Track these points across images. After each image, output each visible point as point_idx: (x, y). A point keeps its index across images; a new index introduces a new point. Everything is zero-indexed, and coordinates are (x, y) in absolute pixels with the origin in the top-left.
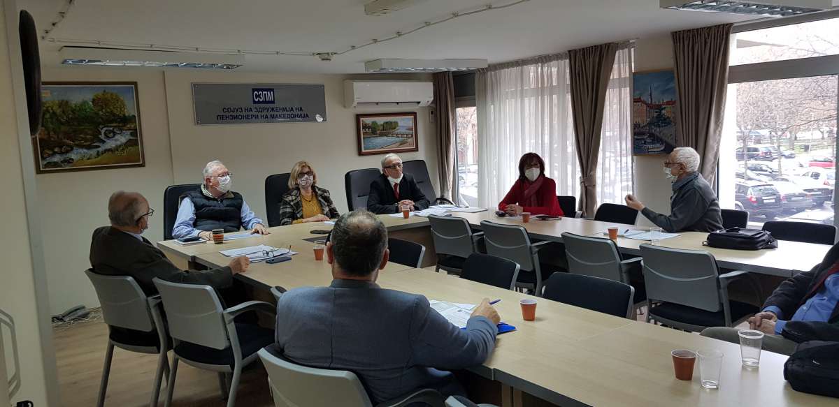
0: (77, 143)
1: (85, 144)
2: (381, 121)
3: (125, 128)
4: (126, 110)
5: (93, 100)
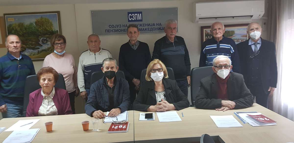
0: (28, 46)
1: (32, 47)
4: (53, 28)
5: (36, 23)
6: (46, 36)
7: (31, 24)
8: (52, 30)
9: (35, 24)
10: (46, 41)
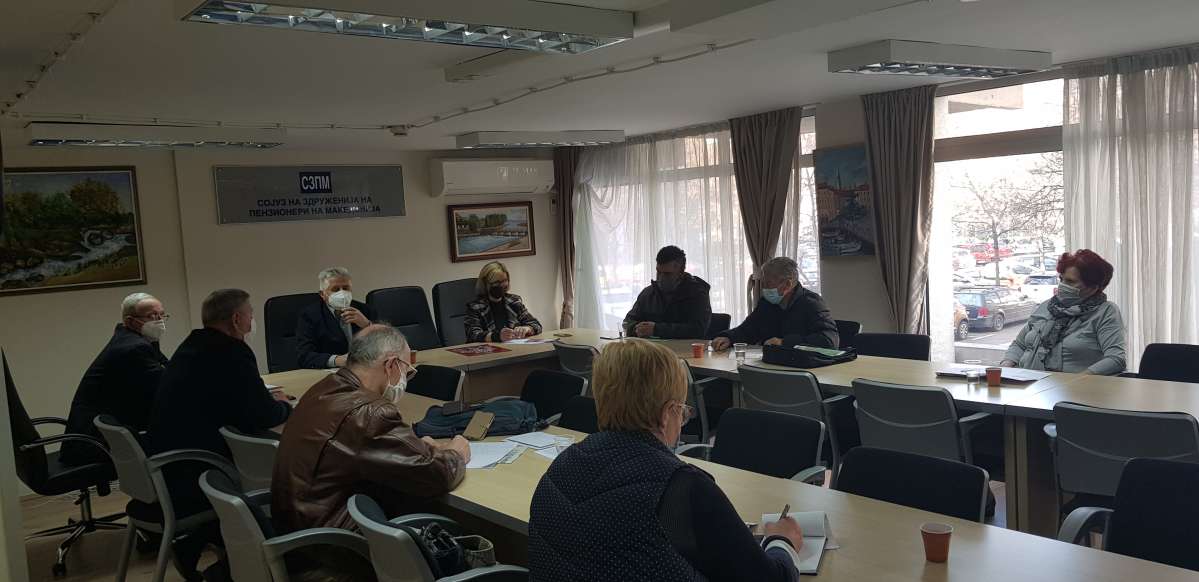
0: (49, 252)
1: (61, 254)
2: (482, 213)
3: (118, 231)
4: (119, 206)
5: (72, 193)
6: (99, 226)
7: (60, 196)
8: (117, 213)
9: (69, 197)
10: (99, 240)
